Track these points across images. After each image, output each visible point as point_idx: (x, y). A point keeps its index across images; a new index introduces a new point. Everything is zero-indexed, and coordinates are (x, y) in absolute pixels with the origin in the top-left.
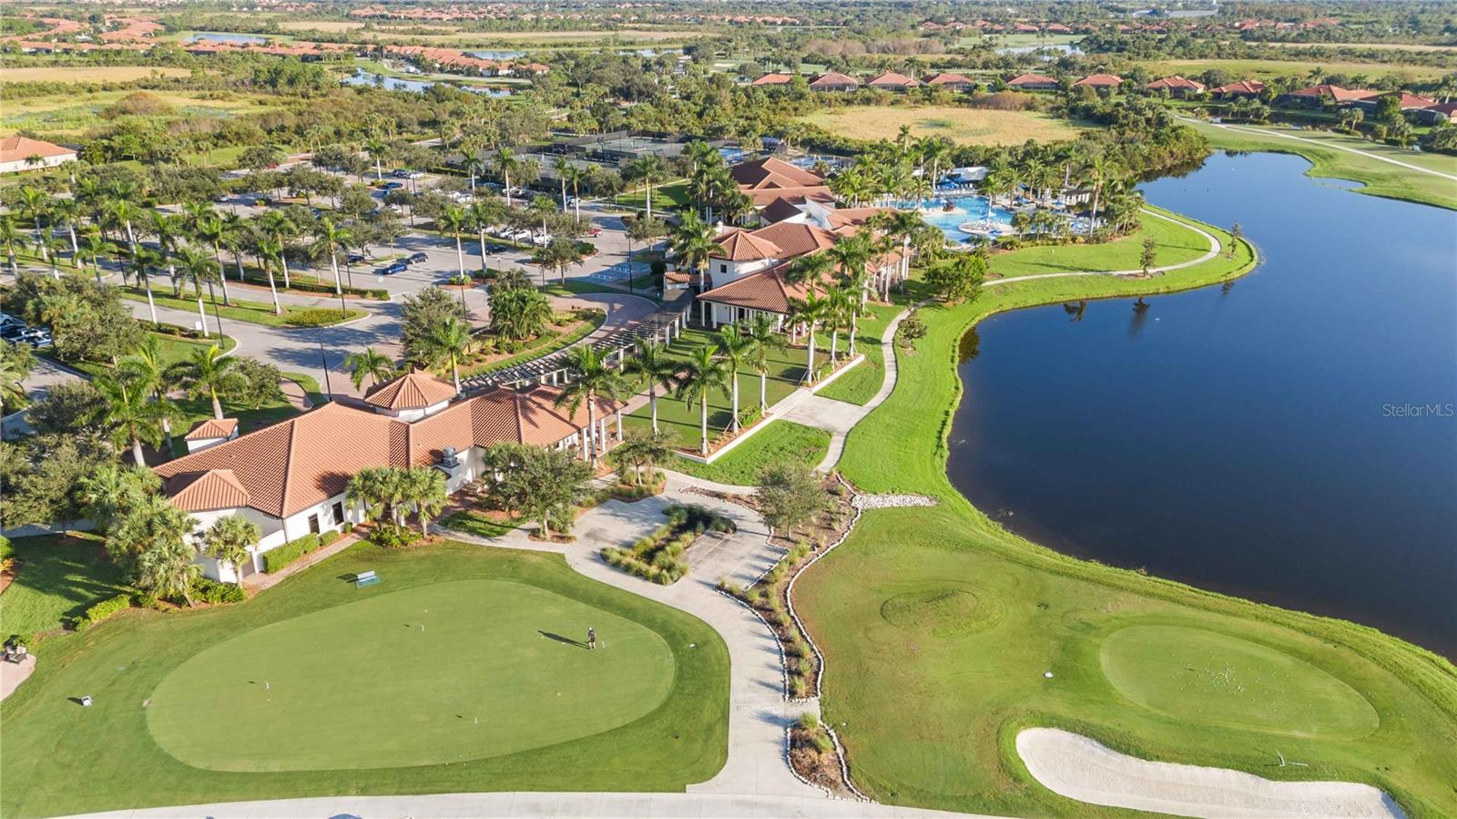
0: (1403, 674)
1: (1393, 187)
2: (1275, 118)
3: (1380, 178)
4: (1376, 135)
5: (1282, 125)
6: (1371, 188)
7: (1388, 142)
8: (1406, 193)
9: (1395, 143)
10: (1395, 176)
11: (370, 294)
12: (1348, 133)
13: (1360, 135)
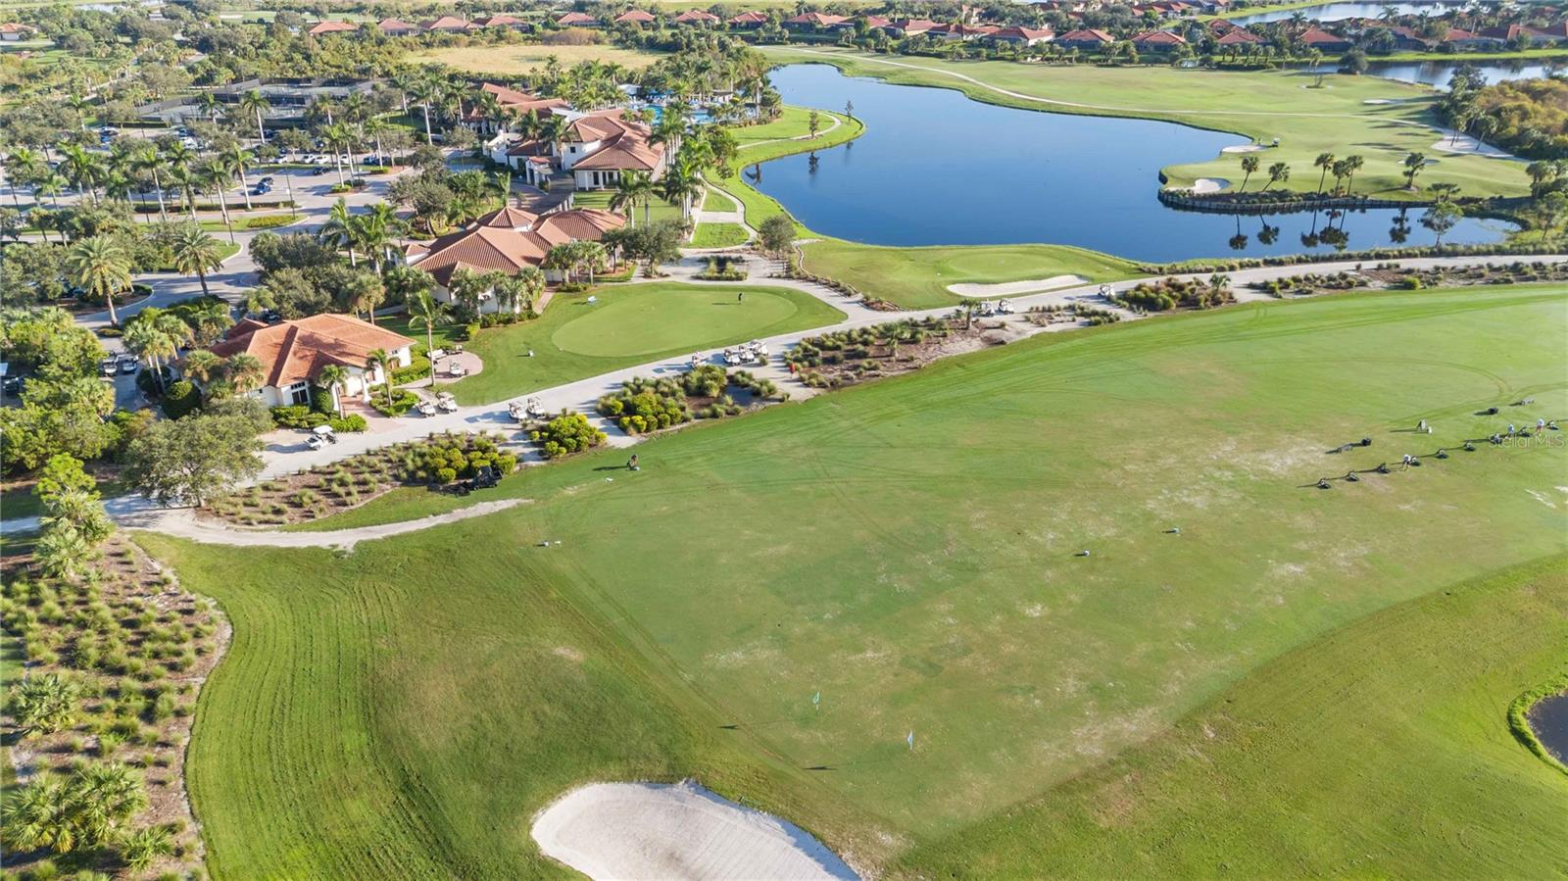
0: (1063, 251)
1: (903, 78)
2: (793, 41)
3: (891, 74)
4: (868, 46)
5: (799, 44)
6: (889, 80)
7: (877, 51)
8: (914, 81)
9: (883, 52)
10: (900, 72)
11: (281, 205)
12: (848, 47)
13: (856, 47)
